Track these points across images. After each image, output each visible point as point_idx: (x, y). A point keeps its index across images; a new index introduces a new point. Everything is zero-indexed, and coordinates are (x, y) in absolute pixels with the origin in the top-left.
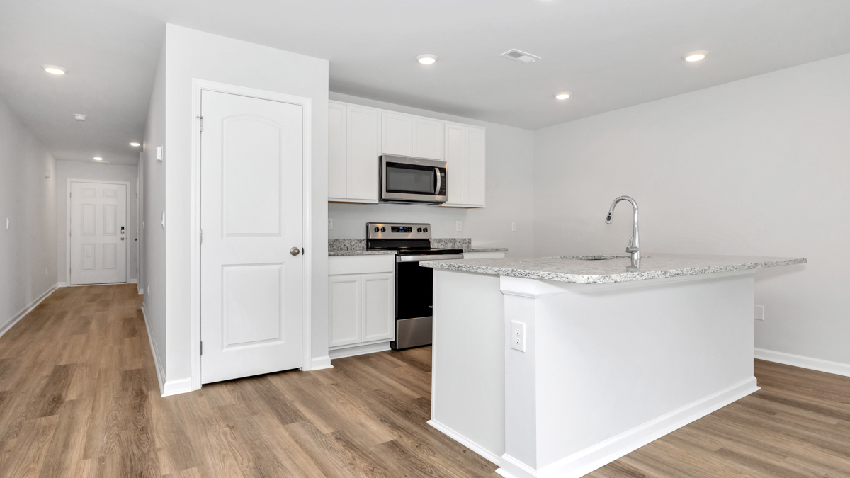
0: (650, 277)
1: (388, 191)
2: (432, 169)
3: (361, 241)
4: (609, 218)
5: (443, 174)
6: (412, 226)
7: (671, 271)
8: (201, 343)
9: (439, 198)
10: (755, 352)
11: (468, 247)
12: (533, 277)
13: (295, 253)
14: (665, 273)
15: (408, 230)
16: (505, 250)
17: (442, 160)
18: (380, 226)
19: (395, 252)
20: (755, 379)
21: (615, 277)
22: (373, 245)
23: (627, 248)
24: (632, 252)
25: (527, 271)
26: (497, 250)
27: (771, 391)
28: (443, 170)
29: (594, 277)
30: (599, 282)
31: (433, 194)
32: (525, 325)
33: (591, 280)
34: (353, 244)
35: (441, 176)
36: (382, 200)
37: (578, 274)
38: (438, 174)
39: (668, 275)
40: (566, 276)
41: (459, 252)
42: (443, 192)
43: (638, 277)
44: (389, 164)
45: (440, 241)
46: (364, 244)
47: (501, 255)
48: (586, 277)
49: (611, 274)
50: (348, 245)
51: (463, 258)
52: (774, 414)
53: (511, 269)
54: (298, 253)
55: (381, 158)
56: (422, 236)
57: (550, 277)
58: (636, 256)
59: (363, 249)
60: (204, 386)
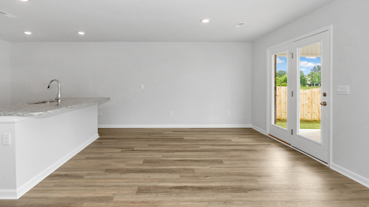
0: (62, 109)
4: (49, 87)
7: (69, 107)
12: (14, 115)
14: (67, 108)
20: (98, 134)
21: (49, 112)
23: (56, 98)
24: (58, 100)
25: (11, 113)
27: (103, 137)
29: (41, 113)
30: (43, 114)
32: (10, 134)
33: (40, 114)
37: (35, 112)
39: (68, 108)
40: (30, 113)
43: (58, 110)
48: (38, 113)
49: (48, 111)
52: (102, 143)
53: (2, 113)
57: (23, 114)
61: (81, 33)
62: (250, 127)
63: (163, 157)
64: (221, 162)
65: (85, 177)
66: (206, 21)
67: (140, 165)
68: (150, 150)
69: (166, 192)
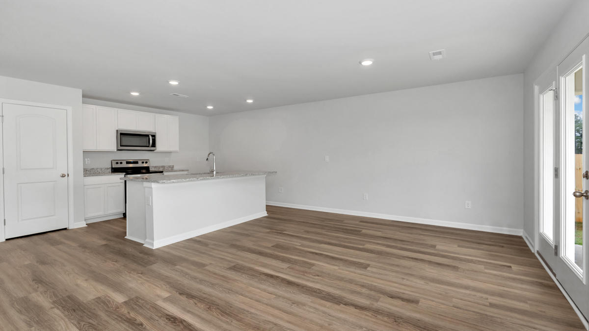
1: (121, 146)
2: (148, 136)
3: (108, 169)
4: (207, 159)
5: (154, 138)
6: (139, 161)
8: (5, 220)
9: (153, 148)
10: (266, 203)
11: (172, 169)
13: (63, 176)
15: (137, 163)
16: (187, 170)
17: (154, 131)
18: (119, 162)
19: (125, 173)
20: (266, 211)
22: (115, 170)
23: (211, 171)
24: (213, 171)
26: (183, 171)
27: (271, 216)
28: (154, 136)
31: (148, 147)
32: (150, 197)
34: (103, 170)
35: (153, 139)
36: (118, 150)
38: (151, 138)
41: (162, 172)
42: (154, 145)
44: (121, 134)
45: (155, 167)
46: (110, 170)
47: (186, 172)
50: (100, 171)
51: (163, 174)
54: (65, 176)
55: (117, 131)
56: (145, 165)
58: (215, 173)
59: (109, 172)
60: (7, 240)
61: (250, 101)
62: (521, 234)
63: (302, 246)
64: (365, 267)
65: (209, 246)
66: (367, 63)
67: (268, 248)
68: (297, 237)
69: (253, 275)
